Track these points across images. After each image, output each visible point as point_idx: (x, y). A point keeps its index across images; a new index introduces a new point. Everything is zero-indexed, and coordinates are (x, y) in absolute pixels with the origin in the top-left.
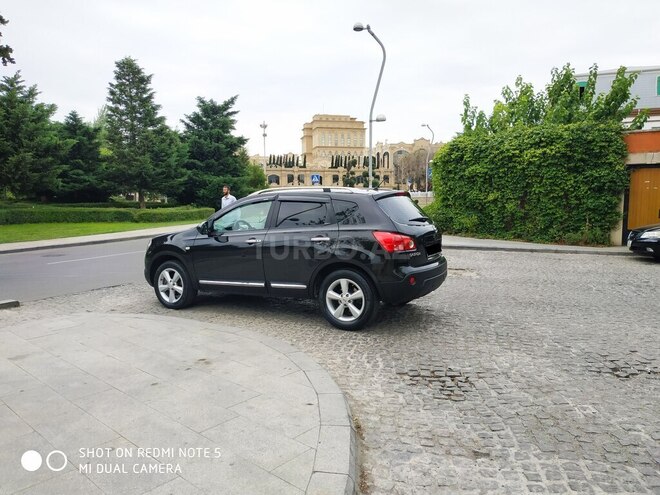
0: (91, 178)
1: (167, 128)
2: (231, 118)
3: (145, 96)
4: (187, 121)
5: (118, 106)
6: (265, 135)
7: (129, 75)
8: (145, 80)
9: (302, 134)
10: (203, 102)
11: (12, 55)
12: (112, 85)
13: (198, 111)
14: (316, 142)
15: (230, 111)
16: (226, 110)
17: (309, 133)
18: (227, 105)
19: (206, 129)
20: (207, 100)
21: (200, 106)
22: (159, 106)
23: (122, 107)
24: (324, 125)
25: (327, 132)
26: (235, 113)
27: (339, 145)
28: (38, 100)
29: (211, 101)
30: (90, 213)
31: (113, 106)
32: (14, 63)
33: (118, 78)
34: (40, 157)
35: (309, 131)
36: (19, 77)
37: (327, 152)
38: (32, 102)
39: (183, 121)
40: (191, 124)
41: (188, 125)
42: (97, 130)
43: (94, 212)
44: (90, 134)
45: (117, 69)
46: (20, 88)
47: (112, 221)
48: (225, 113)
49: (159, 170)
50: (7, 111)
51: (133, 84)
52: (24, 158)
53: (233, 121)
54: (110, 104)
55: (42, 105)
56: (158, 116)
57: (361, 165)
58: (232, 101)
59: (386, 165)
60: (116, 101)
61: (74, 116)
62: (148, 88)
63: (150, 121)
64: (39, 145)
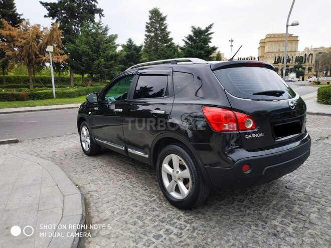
1: (173, 44)
2: (210, 36)
3: (163, 27)
4: (186, 40)
5: (150, 34)
6: (232, 46)
7: (155, 17)
8: (163, 19)
9: (259, 46)
10: (194, 29)
11: (103, 13)
12: (147, 23)
13: (192, 34)
14: (267, 49)
15: (209, 32)
16: (206, 32)
17: (263, 45)
18: (207, 29)
19: (195, 43)
20: (196, 27)
21: (192, 31)
22: (169, 32)
23: (152, 34)
24: (272, 40)
25: (273, 43)
26: (212, 33)
27: (281, 51)
28: (109, 33)
29: (199, 28)
31: (148, 34)
32: (104, 16)
33: (150, 19)
34: (108, 60)
35: (263, 43)
36: (101, 22)
37: (273, 55)
38: (106, 34)
39: (184, 40)
40: (188, 41)
41: (186, 42)
42: (141, 47)
44: (138, 49)
45: (150, 15)
46: (101, 27)
48: (207, 34)
50: (95, 39)
51: (157, 22)
52: (100, 61)
53: (210, 38)
54: (147, 33)
55: (112, 36)
56: (169, 38)
57: (294, 62)
58: (210, 27)
59: (310, 61)
60: (149, 31)
61: (130, 41)
62: (164, 23)
63: (165, 41)
64: (108, 55)
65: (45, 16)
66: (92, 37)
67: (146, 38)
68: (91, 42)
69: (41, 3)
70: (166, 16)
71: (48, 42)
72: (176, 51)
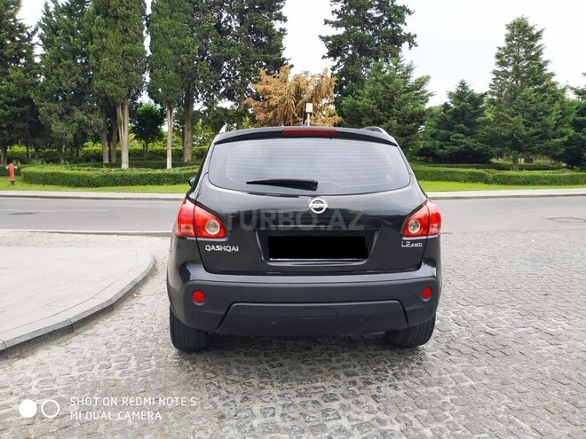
0: (468, 141)
1: (553, 85)
3: (533, 53)
5: (506, 68)
7: (518, 35)
8: (536, 37)
12: (500, 48)
22: (546, 62)
23: (510, 69)
28: (415, 76)
30: (446, 173)
31: (500, 69)
32: (417, 46)
33: (507, 40)
34: (407, 122)
38: (410, 77)
42: (483, 96)
43: (450, 172)
44: (476, 100)
45: (508, 32)
46: (401, 66)
47: (465, 181)
49: (532, 130)
50: (387, 88)
52: (391, 125)
54: (497, 68)
55: (420, 79)
56: (546, 72)
60: (502, 64)
61: (463, 85)
62: (537, 45)
63: (535, 79)
64: (405, 113)
65: (324, 57)
66: (383, 84)
67: (494, 76)
68: (380, 93)
69: (320, 37)
70: (542, 31)
71: (312, 97)
72: (557, 99)
